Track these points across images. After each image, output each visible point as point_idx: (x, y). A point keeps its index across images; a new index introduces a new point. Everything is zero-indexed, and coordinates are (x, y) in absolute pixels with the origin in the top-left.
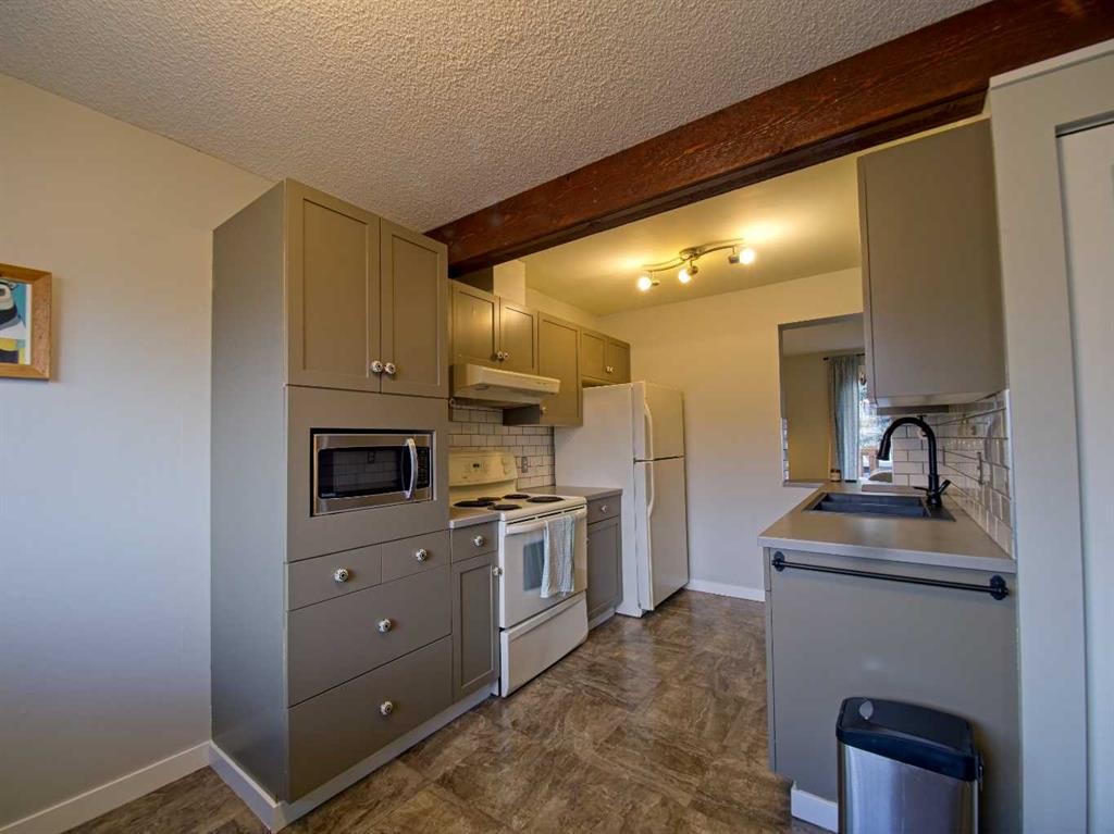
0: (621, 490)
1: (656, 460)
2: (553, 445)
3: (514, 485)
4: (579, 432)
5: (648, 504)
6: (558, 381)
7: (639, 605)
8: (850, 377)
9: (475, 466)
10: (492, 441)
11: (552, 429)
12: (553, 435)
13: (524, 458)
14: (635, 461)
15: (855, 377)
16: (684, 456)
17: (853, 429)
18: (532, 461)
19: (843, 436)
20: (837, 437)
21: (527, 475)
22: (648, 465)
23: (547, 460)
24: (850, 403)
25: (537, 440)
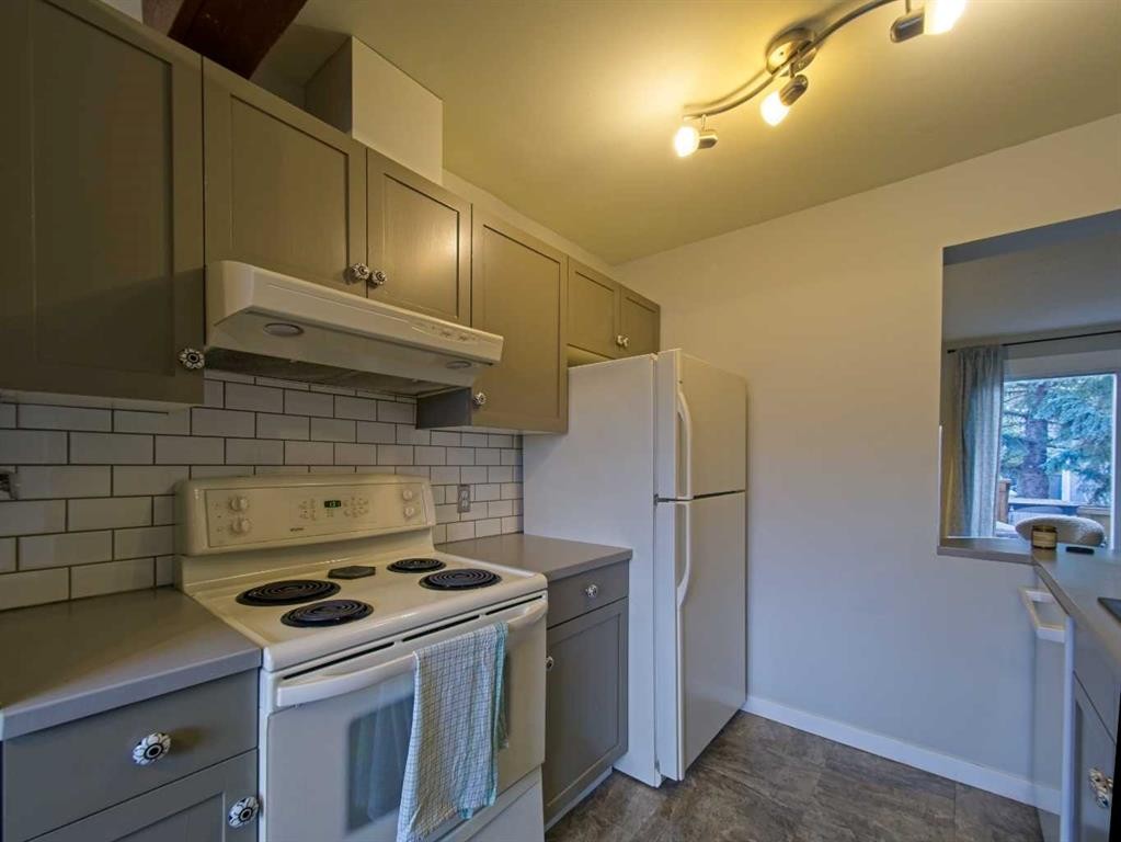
0: (629, 553)
1: (695, 497)
2: (521, 466)
3: (430, 538)
4: (562, 446)
5: (678, 583)
6: (501, 338)
7: (657, 765)
8: (989, 380)
9: (327, 504)
10: (389, 455)
11: (520, 437)
12: (520, 449)
13: (463, 486)
14: (657, 499)
15: (998, 378)
16: (746, 491)
17: (989, 453)
18: (480, 493)
19: (972, 464)
20: (964, 464)
21: (466, 516)
22: (680, 510)
23: (510, 491)
24: (987, 415)
25: (491, 457)
